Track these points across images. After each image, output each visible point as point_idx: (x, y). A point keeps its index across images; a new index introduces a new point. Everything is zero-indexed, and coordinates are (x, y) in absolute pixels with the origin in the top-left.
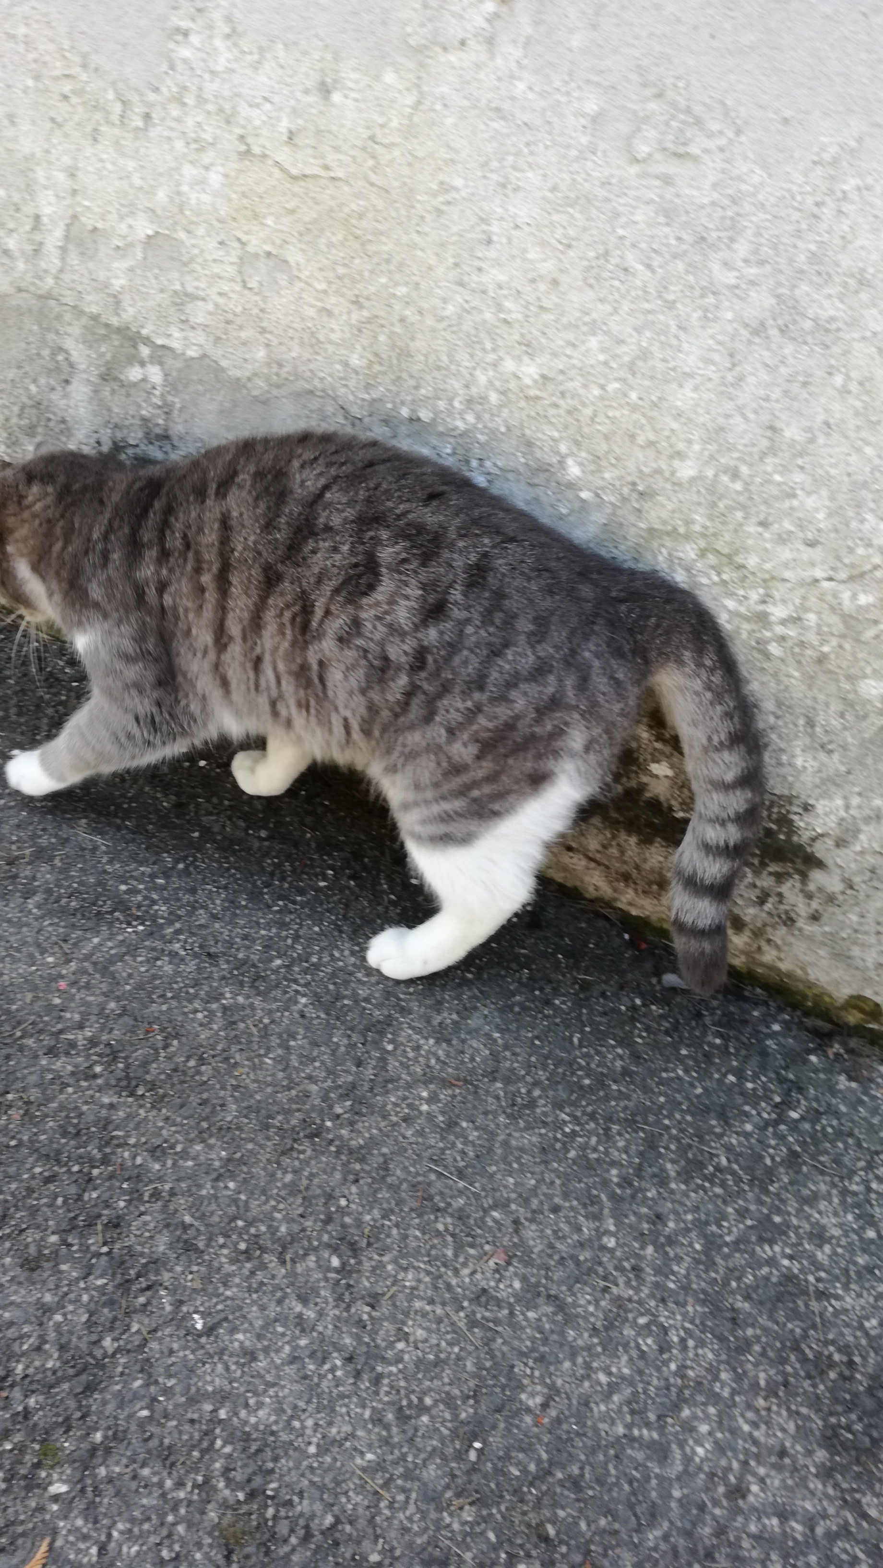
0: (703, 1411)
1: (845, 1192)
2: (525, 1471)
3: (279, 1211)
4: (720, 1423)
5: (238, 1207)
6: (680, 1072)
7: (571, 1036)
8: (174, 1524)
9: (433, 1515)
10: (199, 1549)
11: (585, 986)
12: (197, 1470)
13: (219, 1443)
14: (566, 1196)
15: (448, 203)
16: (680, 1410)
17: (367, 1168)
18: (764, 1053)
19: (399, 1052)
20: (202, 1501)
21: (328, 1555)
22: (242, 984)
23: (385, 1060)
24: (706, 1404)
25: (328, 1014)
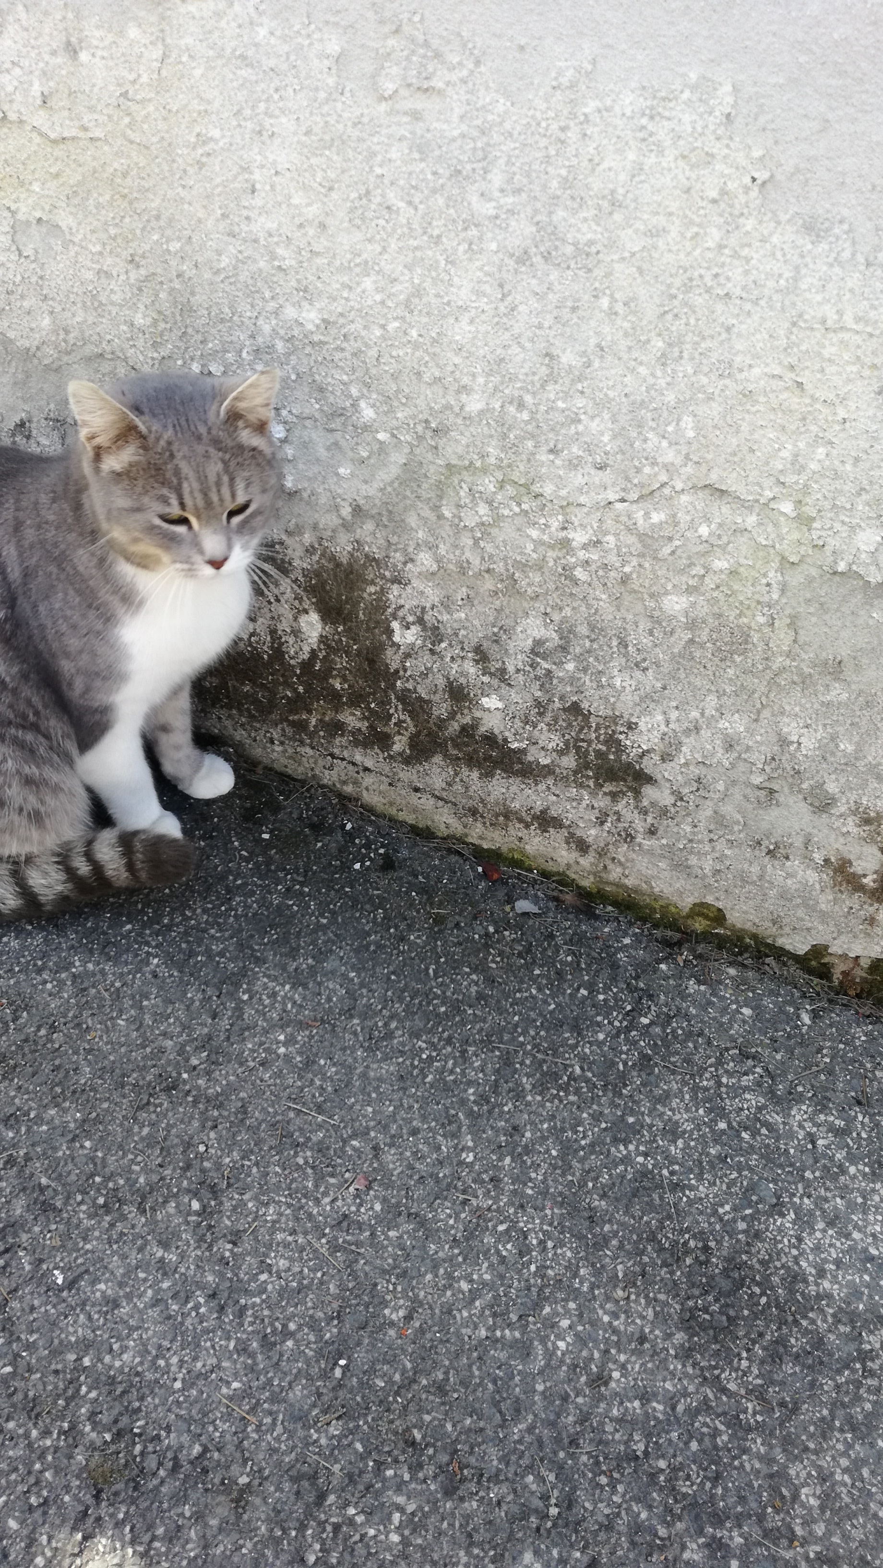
0: (563, 1307)
1: (695, 1089)
2: (390, 1382)
3: (138, 1164)
4: (581, 1315)
5: (95, 1164)
6: (534, 992)
7: (427, 969)
8: (41, 1472)
9: (301, 1433)
10: (67, 1492)
11: (439, 920)
12: (63, 1419)
13: (84, 1389)
14: (424, 1118)
15: (209, 154)
16: (542, 1308)
17: (226, 1113)
18: (615, 965)
19: (254, 1000)
20: (69, 1446)
21: (196, 1483)
22: (91, 951)
23: (241, 1009)
24: (566, 1300)
25: (181, 972)
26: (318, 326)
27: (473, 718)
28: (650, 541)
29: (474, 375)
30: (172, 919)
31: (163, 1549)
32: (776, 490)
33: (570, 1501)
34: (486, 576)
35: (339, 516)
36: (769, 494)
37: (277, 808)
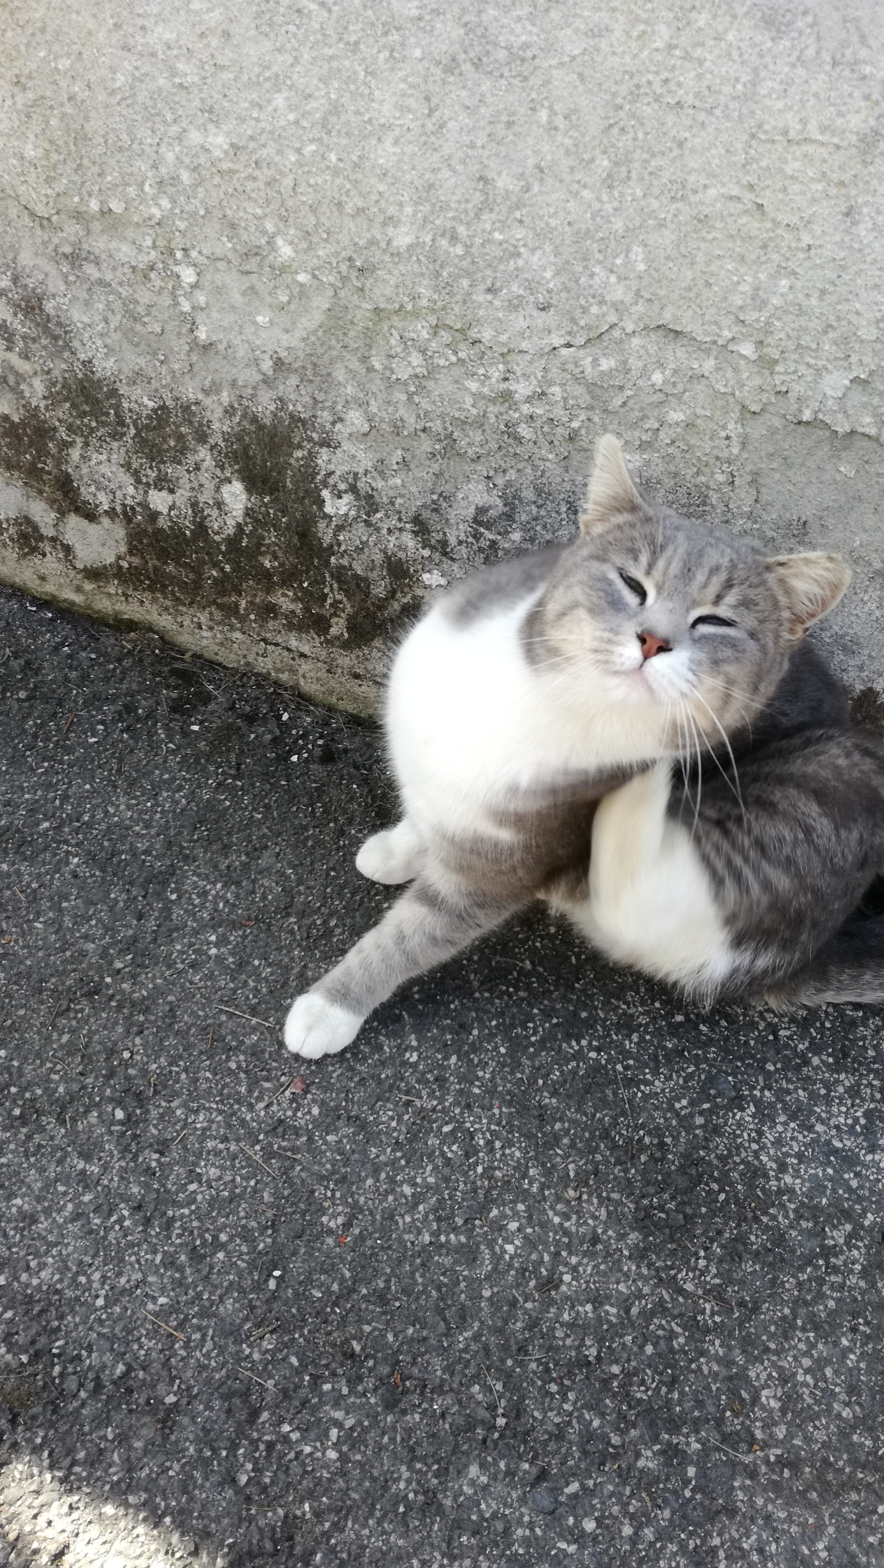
0: (512, 1209)
2: (328, 1292)
3: (58, 1072)
4: (530, 1218)
5: (11, 1074)
9: (232, 1348)
11: (381, 813)
16: (490, 1211)
17: (153, 1018)
19: (183, 900)
21: (120, 1404)
22: (5, 851)
23: (169, 909)
24: (514, 1202)
25: (103, 870)
27: (414, 597)
28: (599, 392)
29: (401, 204)
31: (84, 1474)
32: (735, 329)
33: (518, 1410)
34: (422, 435)
35: (260, 371)
36: (727, 334)
37: (207, 698)
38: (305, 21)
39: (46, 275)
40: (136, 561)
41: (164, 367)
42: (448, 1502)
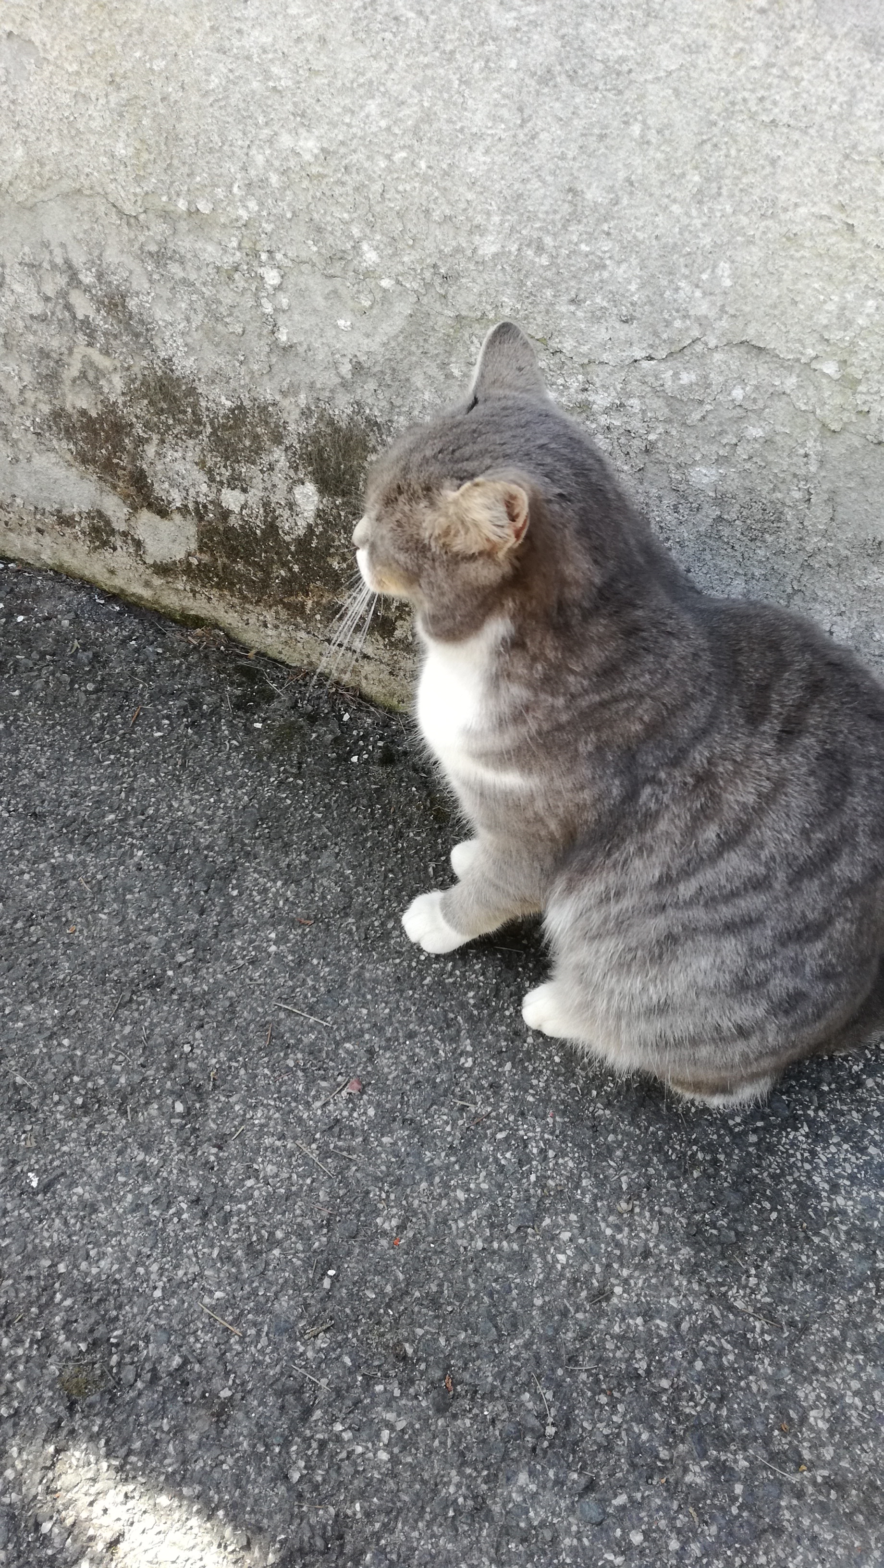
0: (564, 1219)
2: (381, 1293)
3: (120, 1063)
4: (582, 1228)
5: (74, 1063)
7: (426, 867)
8: (12, 1382)
9: (286, 1345)
10: (40, 1403)
11: (440, 816)
12: (35, 1327)
13: (58, 1297)
14: (421, 1021)
16: (542, 1220)
17: (213, 1013)
19: (244, 896)
20: (42, 1356)
21: (176, 1396)
22: (71, 842)
23: (231, 905)
24: (567, 1212)
25: (167, 865)
26: (316, 157)
28: (678, 405)
29: (488, 214)
30: (157, 810)
31: (140, 1464)
32: (819, 348)
33: (568, 1420)
35: (338, 374)
36: (811, 352)
37: (270, 697)
38: (402, 28)
39: (131, 272)
40: (206, 558)
41: (244, 368)
42: (497, 1509)
